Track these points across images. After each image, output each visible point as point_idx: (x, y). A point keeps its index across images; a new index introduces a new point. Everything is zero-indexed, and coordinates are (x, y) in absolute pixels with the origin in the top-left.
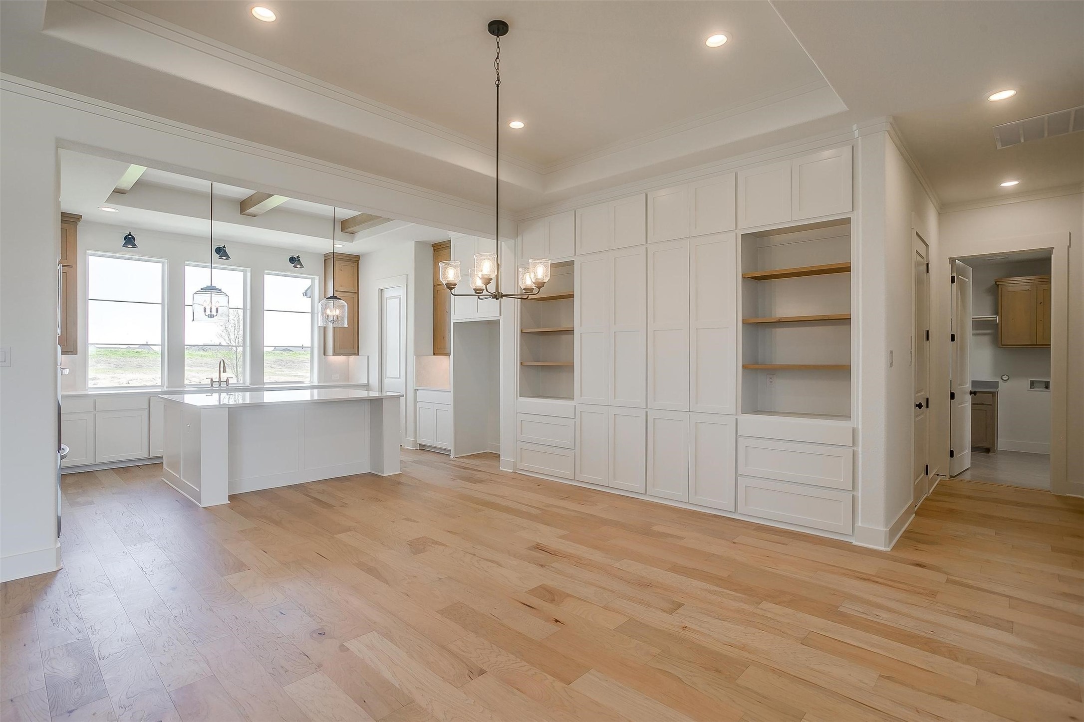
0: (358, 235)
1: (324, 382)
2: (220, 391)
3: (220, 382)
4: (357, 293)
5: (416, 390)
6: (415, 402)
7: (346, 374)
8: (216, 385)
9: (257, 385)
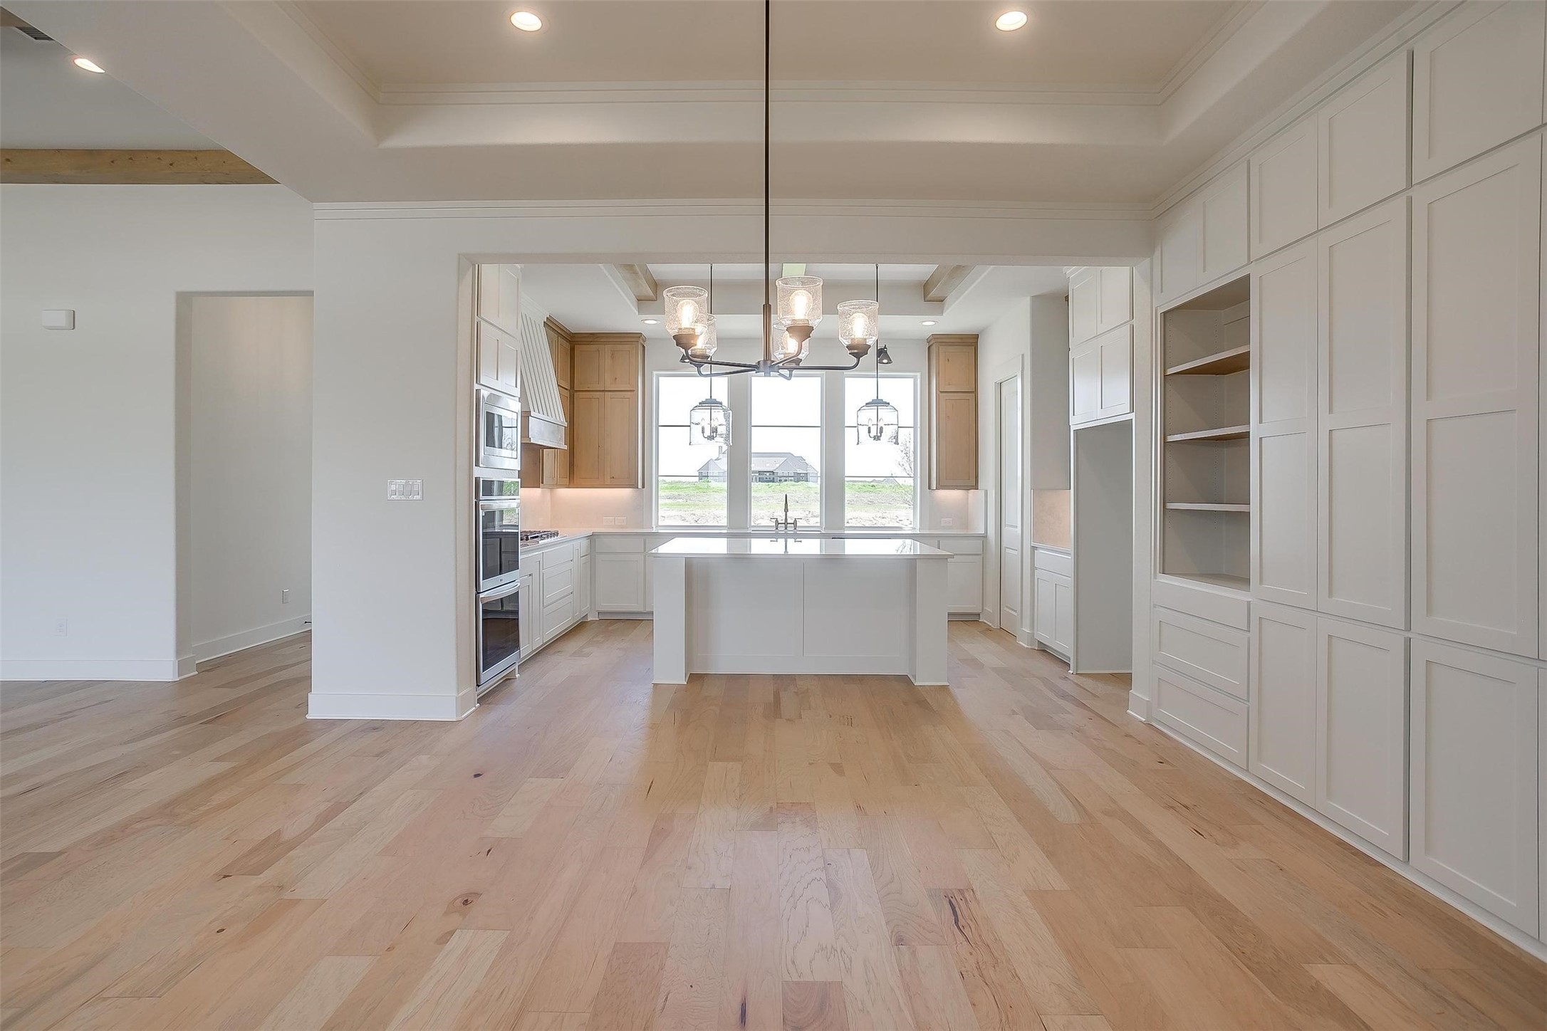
0: (947, 301)
1: (929, 529)
2: (786, 536)
3: (786, 523)
4: (975, 392)
5: (1034, 548)
6: (1033, 568)
7: (963, 517)
8: (781, 528)
9: (834, 530)
